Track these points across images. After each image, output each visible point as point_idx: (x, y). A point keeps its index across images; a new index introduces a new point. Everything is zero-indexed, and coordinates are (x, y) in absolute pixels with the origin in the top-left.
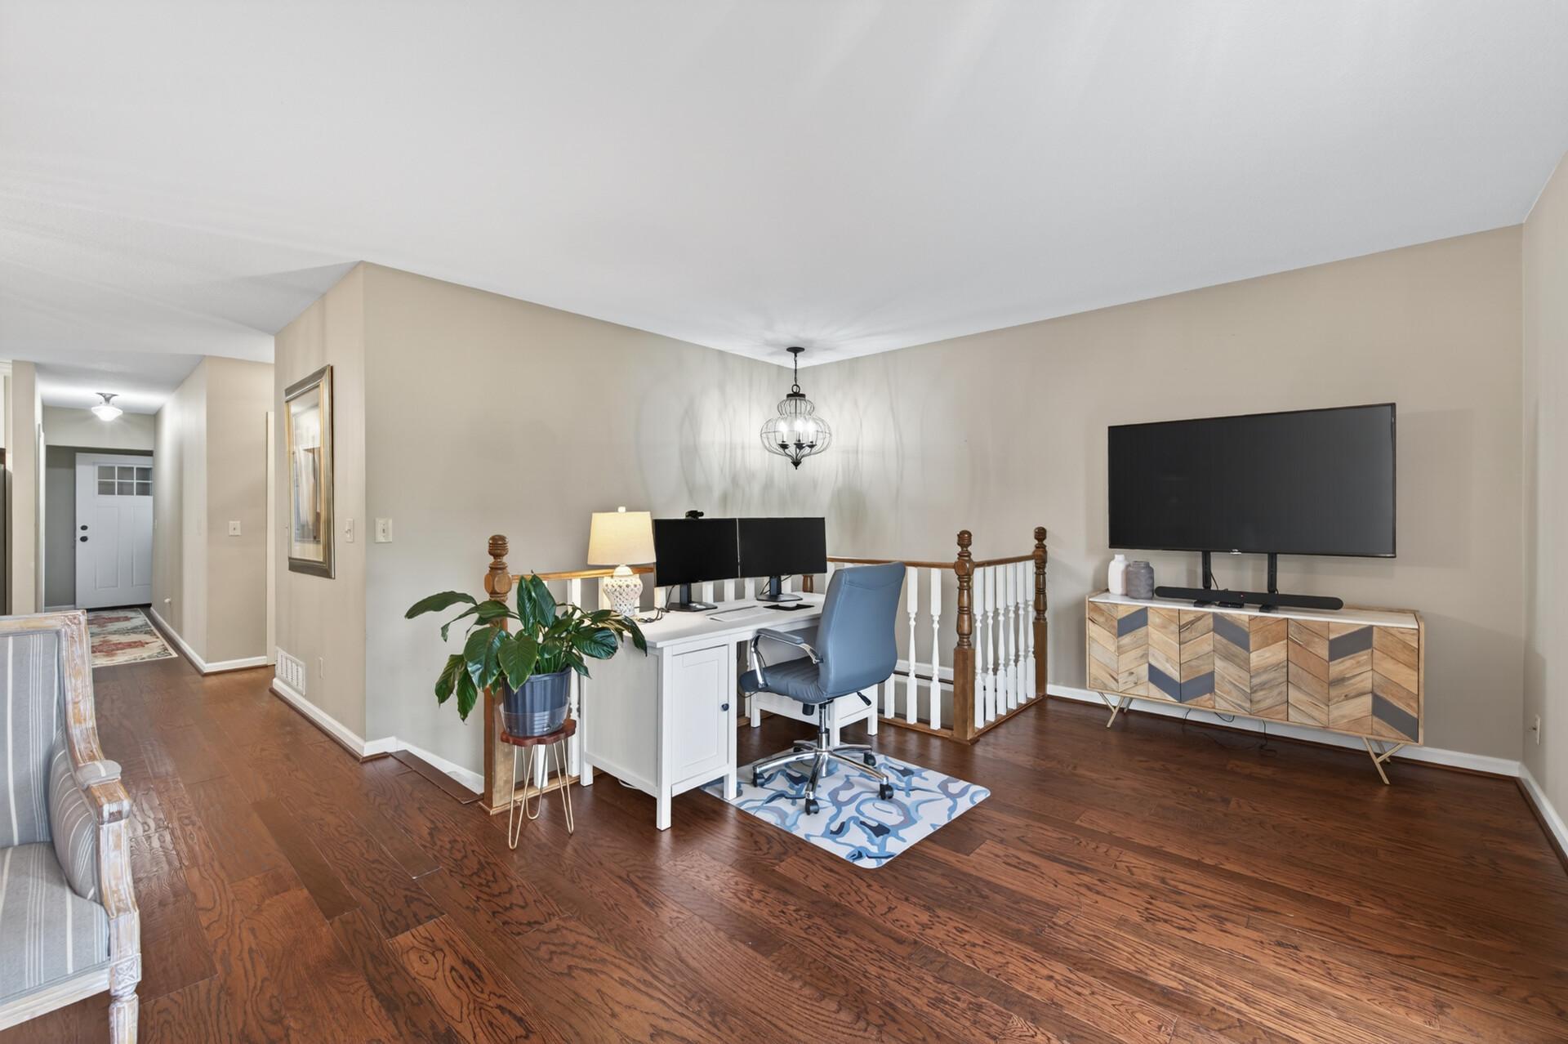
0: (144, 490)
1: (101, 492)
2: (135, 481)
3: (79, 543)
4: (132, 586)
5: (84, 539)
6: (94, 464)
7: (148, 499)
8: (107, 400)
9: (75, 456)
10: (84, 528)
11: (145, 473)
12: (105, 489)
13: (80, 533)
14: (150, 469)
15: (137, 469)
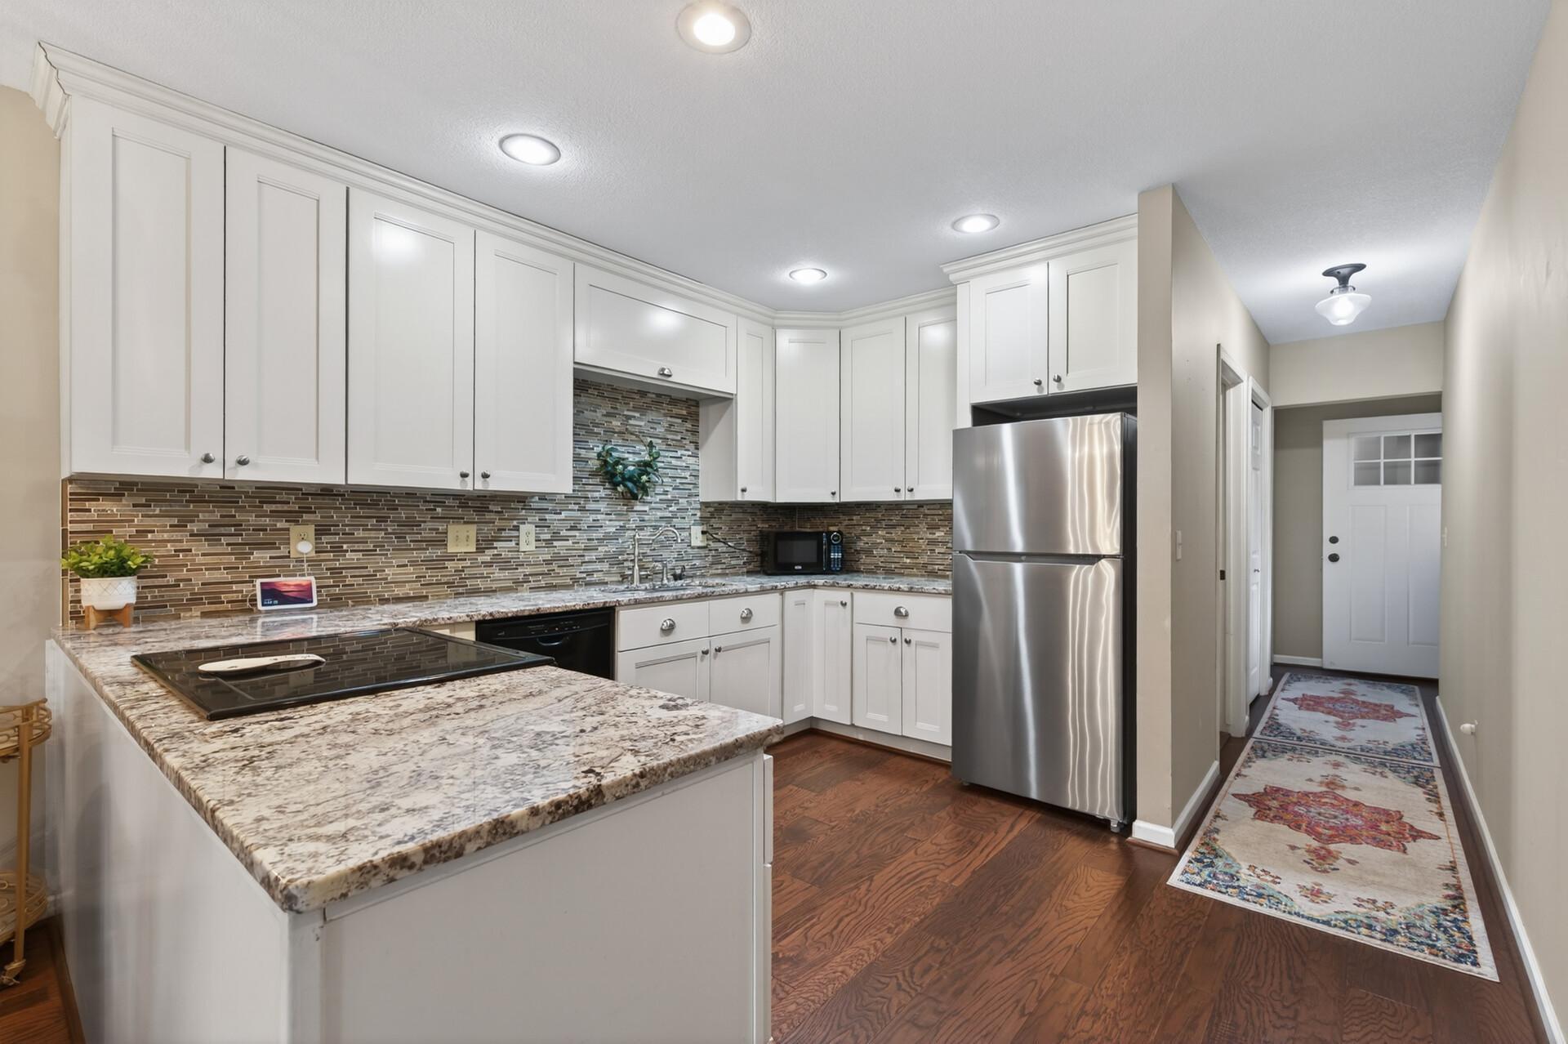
0: (1431, 474)
1: (1358, 482)
2: (1413, 460)
3: (1327, 563)
4: (1408, 643)
5: (1334, 558)
6: (1348, 435)
7: (1434, 490)
8: (1344, 281)
9: (1322, 425)
10: (1334, 540)
11: (1432, 443)
12: (1367, 476)
13: (1328, 549)
14: (1440, 435)
15: (1417, 437)
